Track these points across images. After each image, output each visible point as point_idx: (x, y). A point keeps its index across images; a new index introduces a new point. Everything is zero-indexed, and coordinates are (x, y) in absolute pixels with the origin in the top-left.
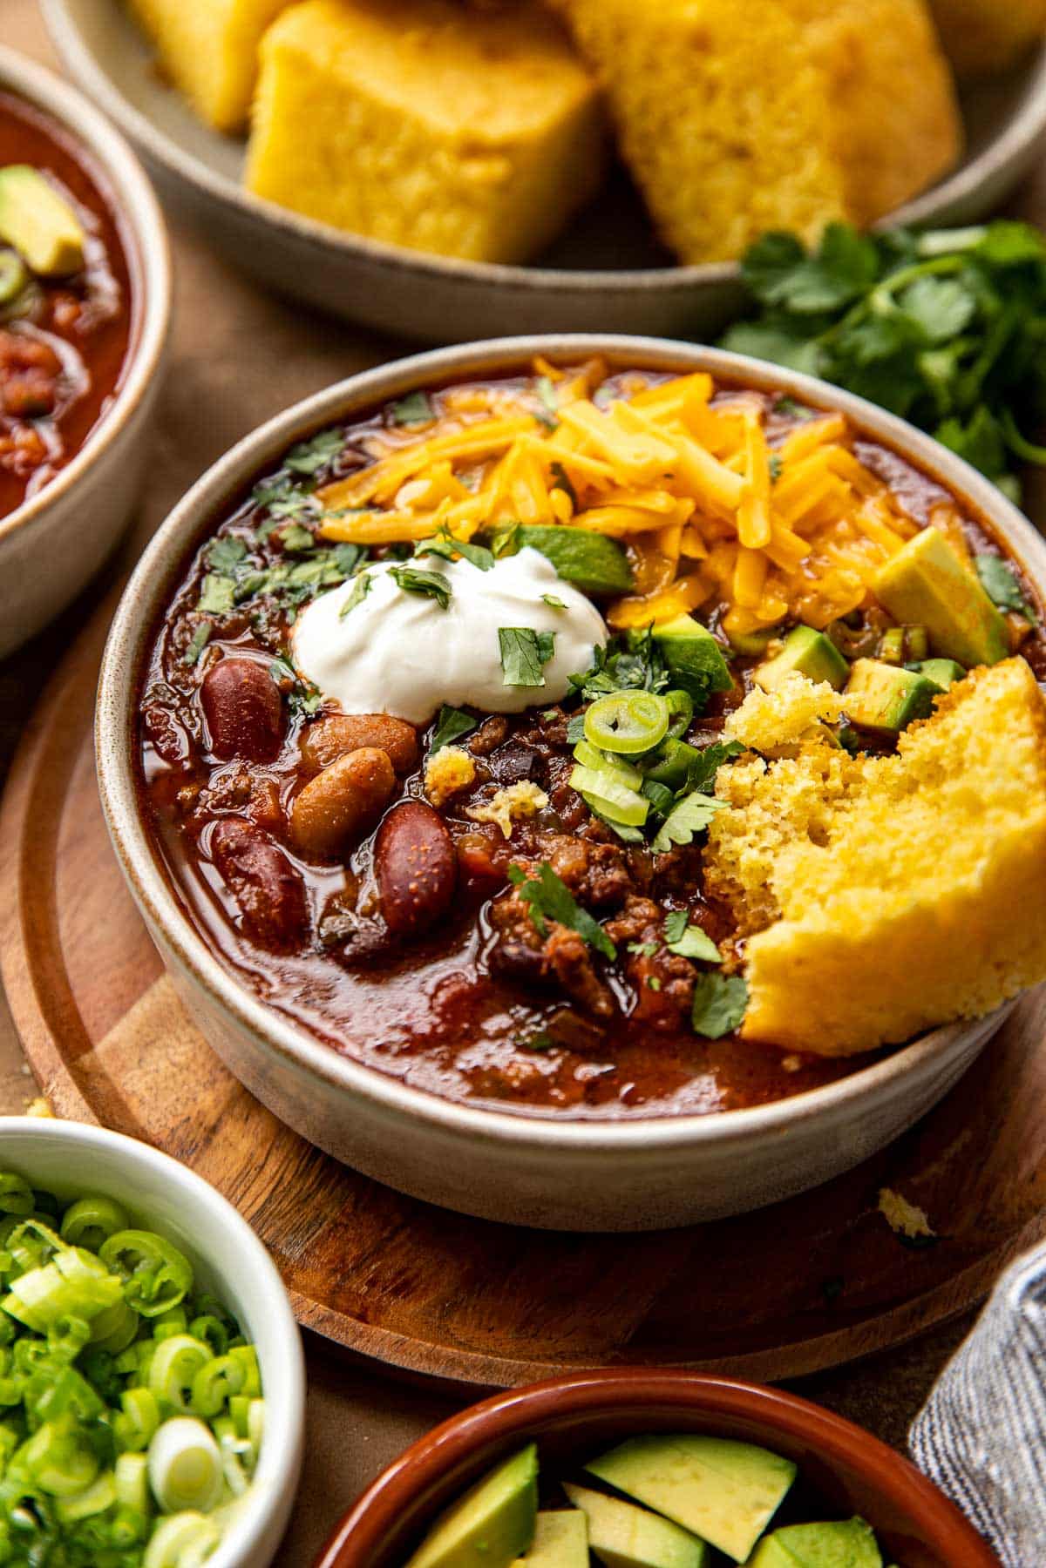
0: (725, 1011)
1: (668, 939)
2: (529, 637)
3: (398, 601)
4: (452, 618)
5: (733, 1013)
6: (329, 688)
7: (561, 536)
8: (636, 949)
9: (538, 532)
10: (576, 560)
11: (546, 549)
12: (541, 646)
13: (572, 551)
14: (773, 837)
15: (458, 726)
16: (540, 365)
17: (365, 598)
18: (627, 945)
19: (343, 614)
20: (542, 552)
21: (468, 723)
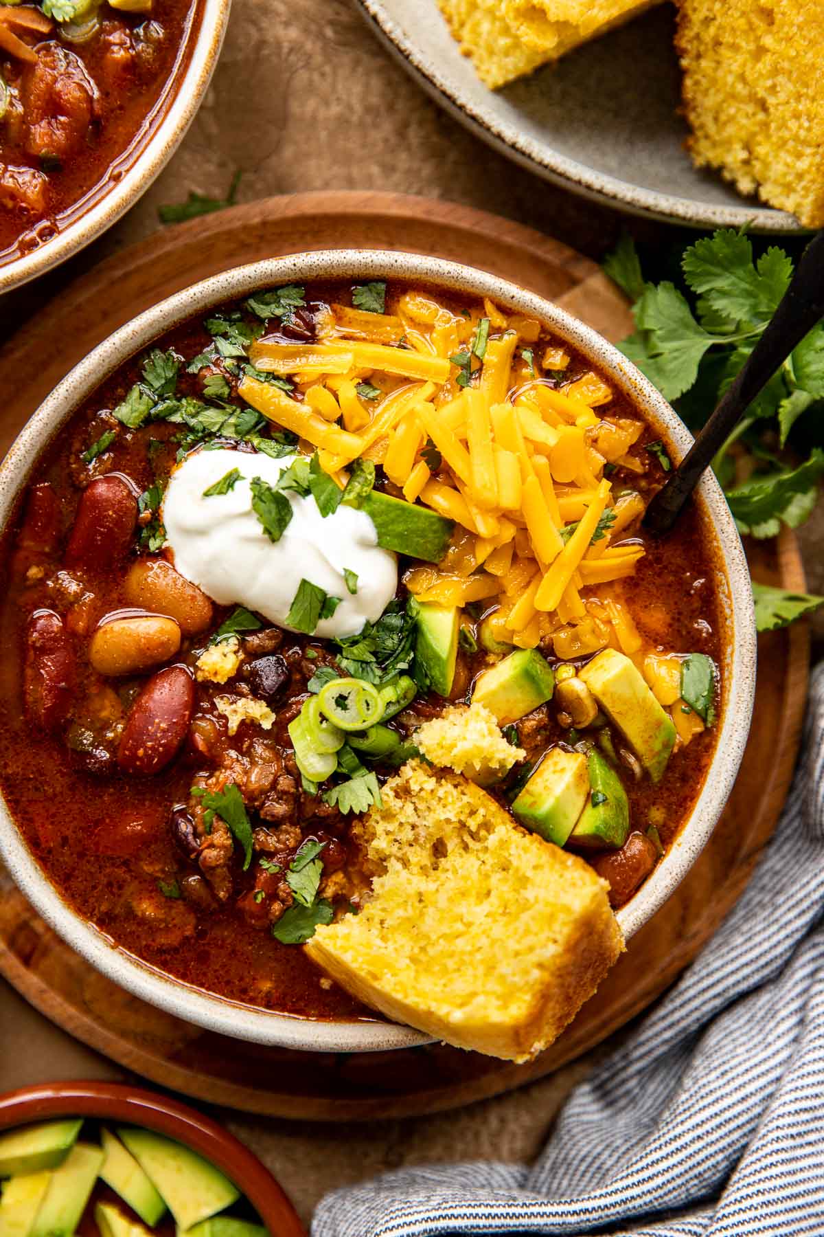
0: (303, 928)
1: (291, 866)
2: (320, 597)
3: (246, 515)
4: (273, 552)
5: (305, 932)
6: (173, 540)
7: (399, 512)
8: (265, 864)
9: (382, 503)
10: (400, 536)
11: (379, 520)
12: (326, 606)
13: (400, 528)
14: (407, 834)
15: (245, 623)
16: (489, 307)
17: (225, 493)
18: (261, 858)
19: (207, 494)
20: (374, 521)
21: (253, 624)
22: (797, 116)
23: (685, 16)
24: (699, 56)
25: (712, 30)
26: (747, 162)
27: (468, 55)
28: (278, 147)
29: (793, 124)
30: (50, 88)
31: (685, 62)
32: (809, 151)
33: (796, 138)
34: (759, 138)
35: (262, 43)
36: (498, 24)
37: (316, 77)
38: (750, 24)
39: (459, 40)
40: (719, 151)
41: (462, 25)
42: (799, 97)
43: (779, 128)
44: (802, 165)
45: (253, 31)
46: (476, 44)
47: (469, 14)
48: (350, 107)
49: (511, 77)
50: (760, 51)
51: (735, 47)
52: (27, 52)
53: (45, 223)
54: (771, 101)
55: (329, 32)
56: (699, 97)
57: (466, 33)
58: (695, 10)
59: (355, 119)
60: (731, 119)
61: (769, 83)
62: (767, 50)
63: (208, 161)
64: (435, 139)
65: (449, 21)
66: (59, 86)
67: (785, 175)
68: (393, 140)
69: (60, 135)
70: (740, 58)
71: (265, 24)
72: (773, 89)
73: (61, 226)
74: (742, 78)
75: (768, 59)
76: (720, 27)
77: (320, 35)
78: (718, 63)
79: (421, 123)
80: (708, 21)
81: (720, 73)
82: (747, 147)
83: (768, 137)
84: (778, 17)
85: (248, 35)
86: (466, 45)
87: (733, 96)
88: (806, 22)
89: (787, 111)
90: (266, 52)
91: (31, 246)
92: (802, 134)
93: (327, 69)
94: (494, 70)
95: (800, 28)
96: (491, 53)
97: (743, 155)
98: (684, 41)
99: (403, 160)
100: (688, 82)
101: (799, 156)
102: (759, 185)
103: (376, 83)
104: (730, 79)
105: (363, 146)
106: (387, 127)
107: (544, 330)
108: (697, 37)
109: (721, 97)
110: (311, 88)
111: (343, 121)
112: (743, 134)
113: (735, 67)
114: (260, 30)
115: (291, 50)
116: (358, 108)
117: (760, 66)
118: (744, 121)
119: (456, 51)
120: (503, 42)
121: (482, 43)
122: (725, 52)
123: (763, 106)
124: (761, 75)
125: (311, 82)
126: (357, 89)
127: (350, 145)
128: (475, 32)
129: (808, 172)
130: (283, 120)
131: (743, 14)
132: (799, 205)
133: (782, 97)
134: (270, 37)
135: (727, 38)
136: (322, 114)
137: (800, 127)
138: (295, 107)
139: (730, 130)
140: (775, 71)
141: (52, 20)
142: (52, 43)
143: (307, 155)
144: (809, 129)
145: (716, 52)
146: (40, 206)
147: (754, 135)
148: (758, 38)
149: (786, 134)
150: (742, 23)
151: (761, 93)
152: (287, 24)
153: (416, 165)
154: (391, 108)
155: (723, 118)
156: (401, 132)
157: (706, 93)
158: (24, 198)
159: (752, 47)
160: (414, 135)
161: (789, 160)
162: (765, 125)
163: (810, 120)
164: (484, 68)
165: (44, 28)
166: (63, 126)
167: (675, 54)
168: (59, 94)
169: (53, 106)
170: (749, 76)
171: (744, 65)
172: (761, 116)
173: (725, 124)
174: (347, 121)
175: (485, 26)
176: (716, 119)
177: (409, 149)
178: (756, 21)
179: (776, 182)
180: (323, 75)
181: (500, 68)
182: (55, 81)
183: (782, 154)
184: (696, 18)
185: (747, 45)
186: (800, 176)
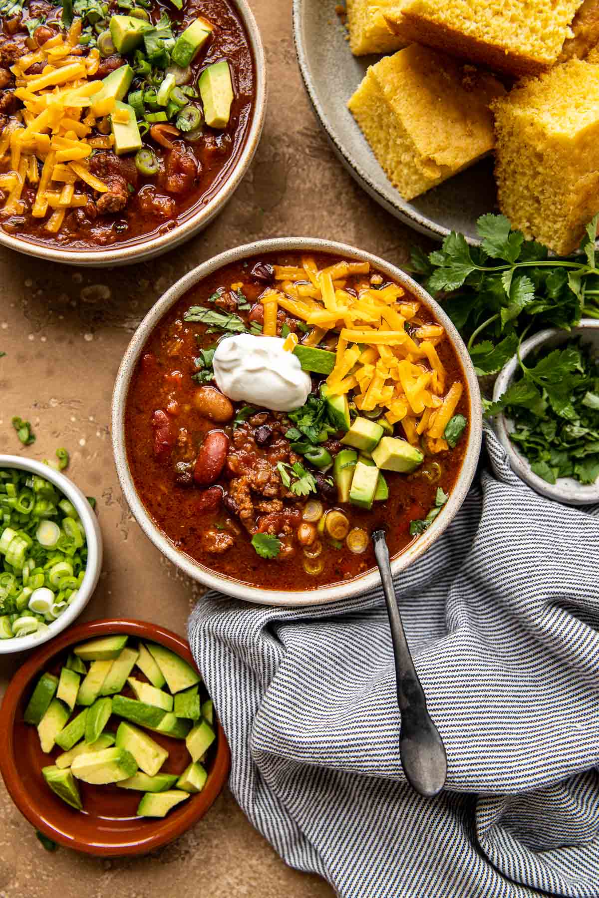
22: (554, 203)
23: (499, 161)
24: (505, 179)
25: (512, 167)
26: (528, 228)
27: (395, 186)
28: (281, 201)
29: (552, 207)
30: (178, 160)
31: (498, 183)
32: (561, 219)
33: (554, 214)
34: (535, 216)
35: (276, 154)
36: (412, 170)
37: (300, 170)
38: (531, 162)
39: (391, 180)
40: (515, 223)
41: (392, 173)
42: (555, 194)
43: (545, 210)
44: (558, 226)
45: (272, 148)
46: (400, 182)
47: (396, 167)
48: (316, 186)
49: (417, 194)
50: (536, 174)
51: (524, 174)
52: (168, 144)
53: (172, 221)
54: (542, 197)
55: (307, 151)
56: (505, 199)
57: (394, 177)
58: (503, 158)
59: (317, 190)
60: (522, 208)
61: (540, 189)
62: (539, 173)
63: (249, 205)
64: (353, 201)
65: (386, 172)
66: (182, 160)
67: (548, 232)
68: (334, 200)
69: (181, 182)
70: (526, 179)
71: (278, 145)
72: (542, 192)
73: (179, 223)
74: (527, 188)
75: (540, 178)
76: (517, 165)
77: (304, 152)
78: (515, 182)
79: (347, 193)
80: (509, 163)
81: (515, 187)
82: (529, 220)
83: (540, 215)
84: (545, 157)
85: (270, 151)
86: (394, 182)
87: (523, 197)
88: (560, 158)
89: (550, 202)
90: (277, 159)
91: (164, 231)
92: (557, 211)
93: (305, 167)
94: (409, 192)
95: (556, 161)
96: (407, 184)
97: (528, 224)
98: (499, 172)
99: (338, 210)
100: (500, 192)
101: (555, 222)
102: (535, 238)
103: (328, 174)
104: (521, 189)
105: (320, 202)
106: (331, 194)
107: (371, 267)
108: (505, 170)
109: (515, 198)
110: (297, 175)
111: (312, 190)
112: (527, 214)
113: (524, 183)
114: (276, 149)
115: (289, 158)
116: (318, 185)
117: (535, 181)
118: (527, 208)
119: (390, 185)
120: (414, 178)
121: (402, 180)
122: (518, 177)
123: (537, 201)
124: (536, 186)
125: (298, 172)
126: (319, 176)
127: (314, 202)
128: (399, 175)
129: (560, 229)
130: (284, 189)
131: (528, 157)
132: (555, 246)
133: (547, 195)
134: (280, 151)
135: (520, 170)
136: (302, 186)
137: (556, 208)
138: (290, 184)
139: (521, 213)
140: (544, 183)
141: (180, 131)
142: (180, 141)
143: (294, 205)
144: (560, 209)
145: (513, 176)
146: (170, 214)
147: (532, 214)
148: (535, 168)
149: (549, 212)
150: (527, 162)
151: (536, 194)
152: (288, 146)
153: (344, 212)
154: (334, 186)
155: (517, 207)
156: (338, 197)
157: (508, 197)
158: (162, 209)
159: (531, 173)
160: (344, 198)
161: (551, 224)
162: (538, 209)
163: (561, 205)
164: (403, 192)
165: (177, 134)
166: (183, 179)
167: (494, 179)
168: (181, 163)
169: (178, 169)
170: (531, 186)
171: (528, 181)
172: (536, 205)
173: (518, 211)
174: (314, 191)
175: (406, 171)
176: (513, 209)
177: (341, 204)
178: (534, 160)
179: (544, 236)
180: (303, 170)
181: (412, 191)
182: (180, 157)
183: (547, 222)
184: (504, 161)
185: (529, 172)
186: (556, 232)
